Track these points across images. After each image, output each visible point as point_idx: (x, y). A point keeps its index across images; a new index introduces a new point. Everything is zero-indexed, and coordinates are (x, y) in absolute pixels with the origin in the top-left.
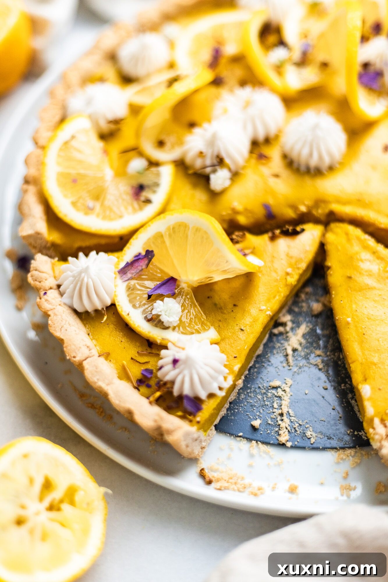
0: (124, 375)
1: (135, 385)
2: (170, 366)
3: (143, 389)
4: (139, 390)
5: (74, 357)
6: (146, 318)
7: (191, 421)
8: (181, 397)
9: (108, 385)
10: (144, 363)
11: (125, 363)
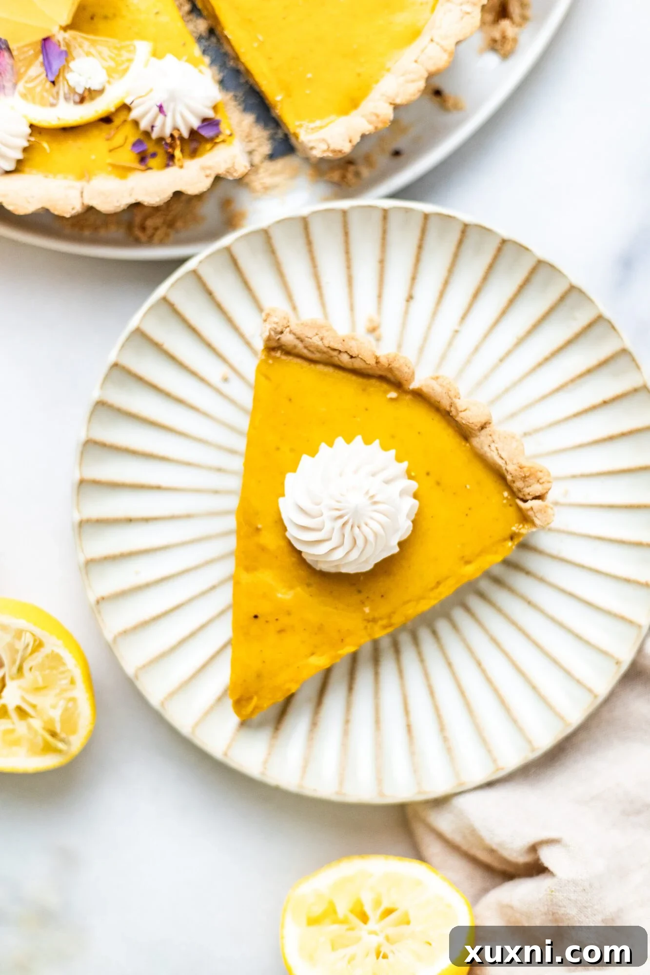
0: (123, 171)
1: (142, 167)
2: (161, 117)
3: (152, 162)
4: (150, 168)
5: (73, 209)
6: (75, 103)
7: (223, 141)
8: (193, 133)
9: (131, 195)
10: (125, 142)
11: (109, 161)
